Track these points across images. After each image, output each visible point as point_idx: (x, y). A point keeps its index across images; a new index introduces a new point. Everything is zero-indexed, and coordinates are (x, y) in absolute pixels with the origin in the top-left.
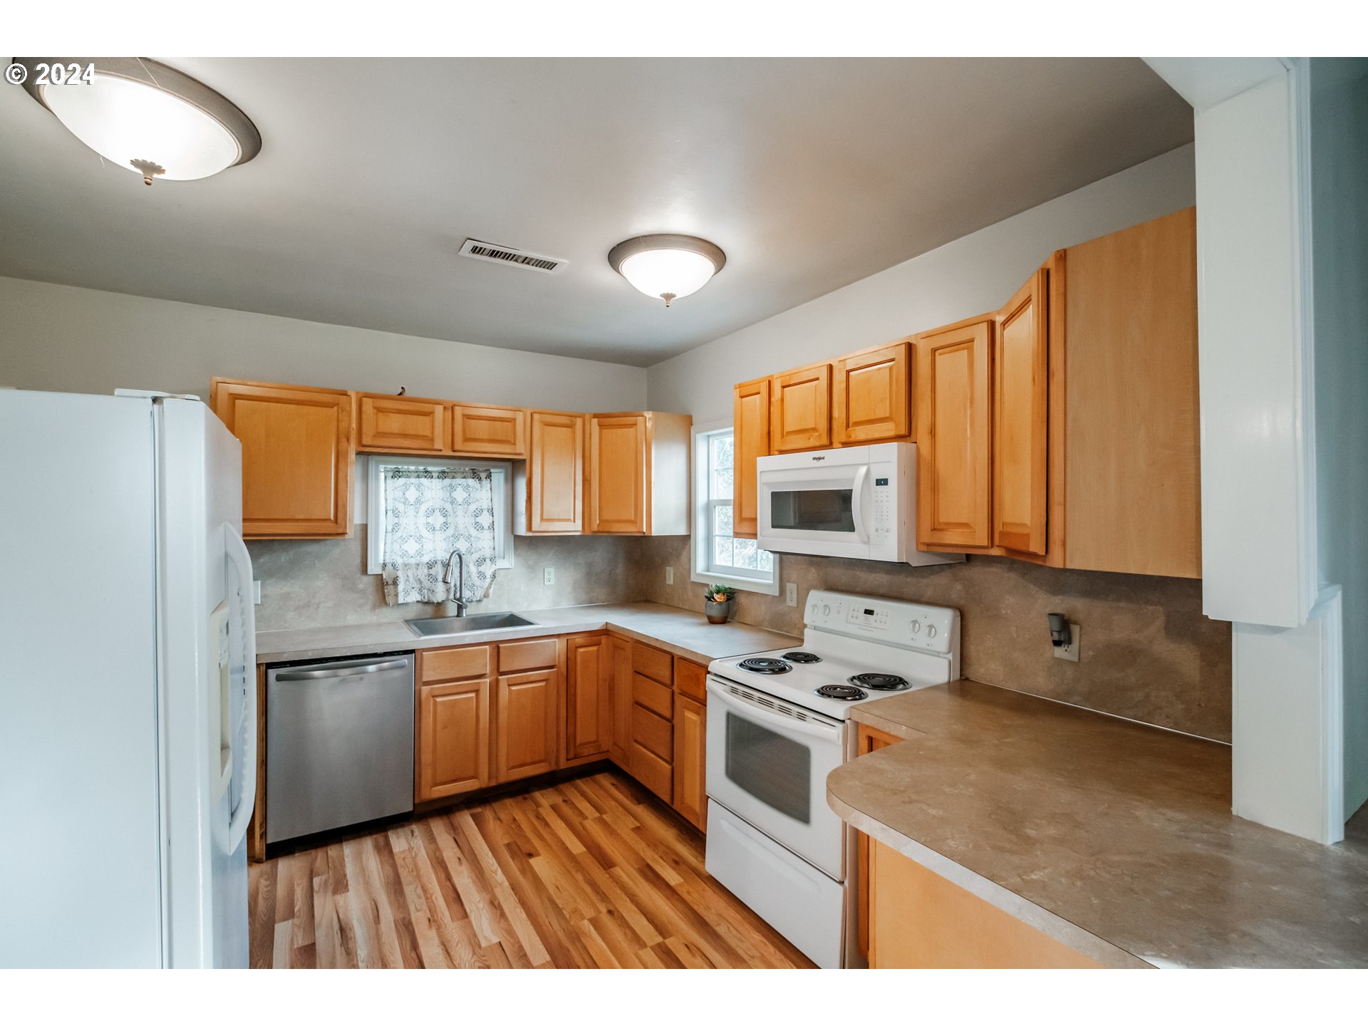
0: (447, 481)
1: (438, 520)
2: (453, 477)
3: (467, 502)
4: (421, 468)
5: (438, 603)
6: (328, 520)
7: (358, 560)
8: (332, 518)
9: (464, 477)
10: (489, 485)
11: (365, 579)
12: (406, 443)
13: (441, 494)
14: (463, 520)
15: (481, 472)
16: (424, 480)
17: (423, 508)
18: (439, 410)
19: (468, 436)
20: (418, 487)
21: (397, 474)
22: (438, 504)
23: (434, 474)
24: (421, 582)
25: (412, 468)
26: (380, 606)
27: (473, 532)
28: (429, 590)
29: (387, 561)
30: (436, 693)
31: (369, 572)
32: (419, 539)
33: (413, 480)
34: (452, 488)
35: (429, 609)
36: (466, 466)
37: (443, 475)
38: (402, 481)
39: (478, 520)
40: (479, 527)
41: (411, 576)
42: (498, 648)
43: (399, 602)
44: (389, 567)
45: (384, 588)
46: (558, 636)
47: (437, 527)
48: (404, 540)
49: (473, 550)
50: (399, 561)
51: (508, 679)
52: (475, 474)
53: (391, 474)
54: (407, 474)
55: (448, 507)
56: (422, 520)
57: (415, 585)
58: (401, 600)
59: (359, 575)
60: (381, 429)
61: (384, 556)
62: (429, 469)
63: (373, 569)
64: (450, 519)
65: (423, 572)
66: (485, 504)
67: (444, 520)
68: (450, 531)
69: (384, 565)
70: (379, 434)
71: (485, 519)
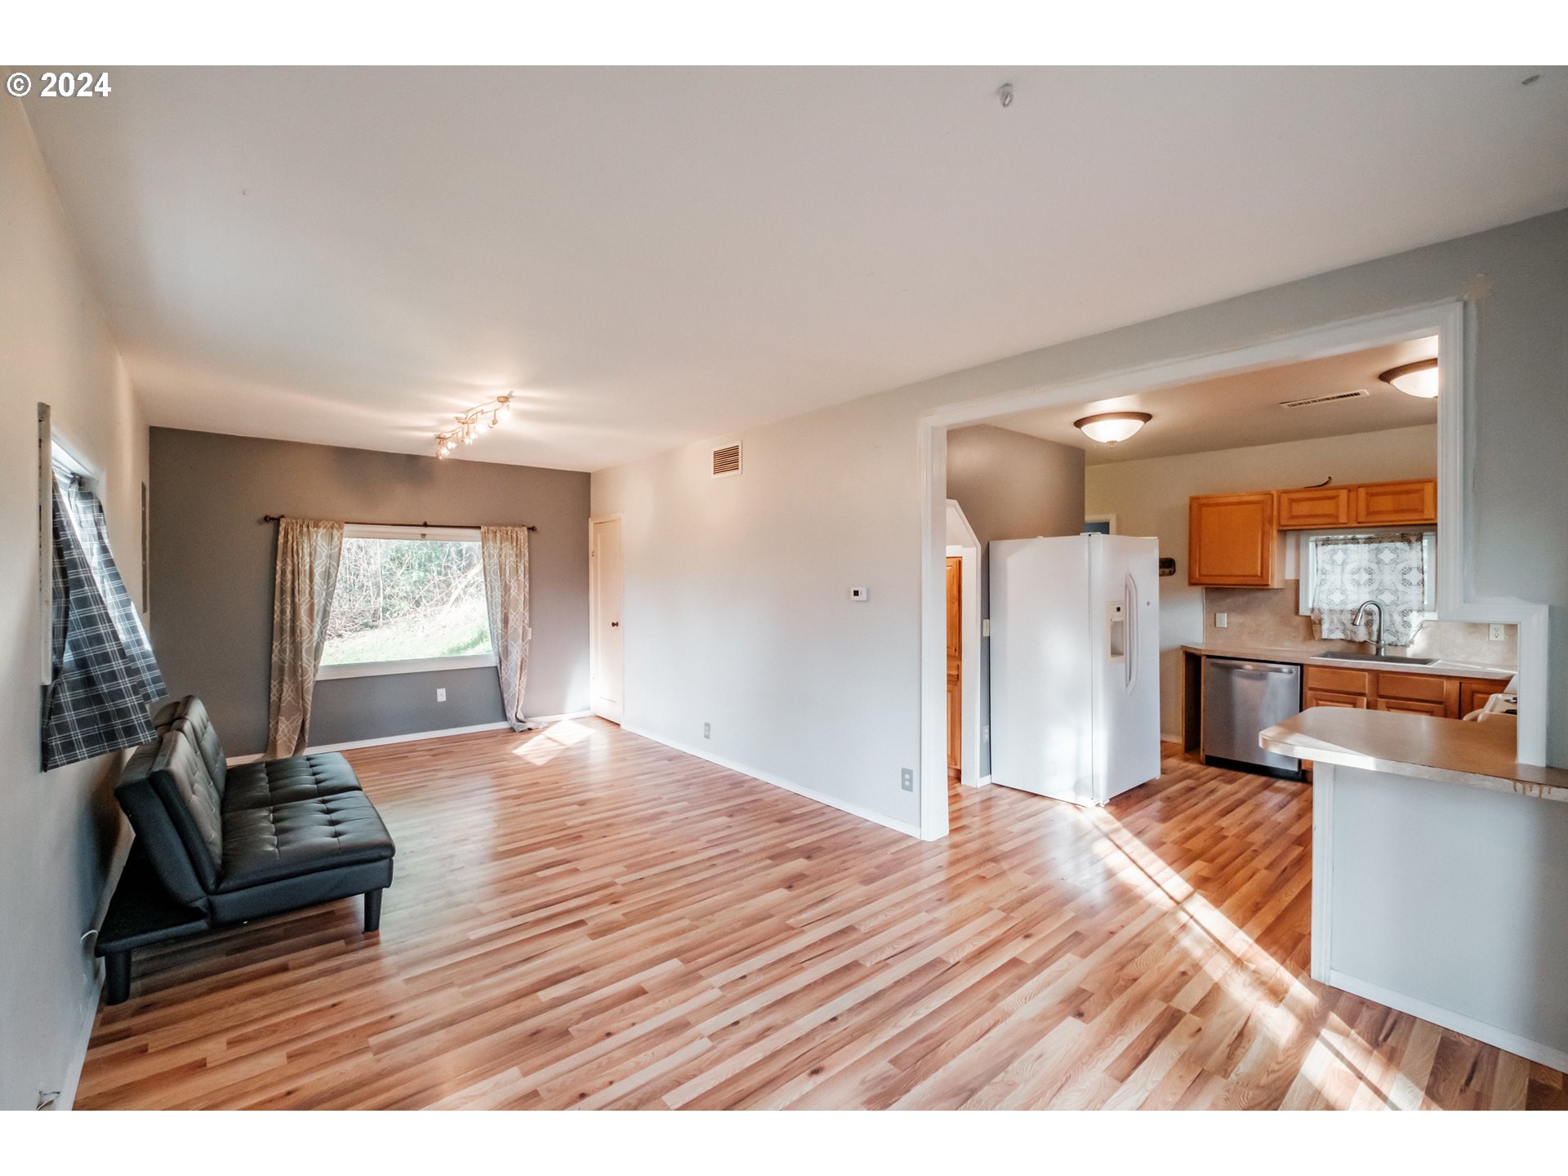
0: (1374, 546)
1: (1365, 577)
2: (1380, 542)
3: (1395, 562)
4: (1350, 536)
5: (1359, 643)
6: (1256, 576)
7: (1292, 605)
8: (1259, 574)
9: (1392, 541)
10: (1419, 547)
11: (1298, 619)
12: (1315, 521)
13: (1366, 556)
14: (1389, 577)
15: (1411, 535)
16: (1351, 546)
17: (1349, 568)
18: (1343, 494)
19: (1371, 510)
20: (1345, 552)
21: (1326, 542)
22: (1365, 564)
23: (1360, 541)
24: (1344, 625)
25: (1342, 537)
26: (1310, 639)
27: (1401, 587)
28: (1352, 631)
29: (1315, 606)
30: (1319, 697)
31: (1301, 613)
32: (1343, 592)
33: (1340, 546)
34: (1379, 551)
35: (1353, 647)
36: (1396, 532)
37: (1369, 541)
38: (1330, 547)
39: (1405, 577)
40: (1409, 584)
41: (1336, 621)
42: (1378, 677)
43: (1323, 637)
44: (1316, 611)
45: (1311, 626)
46: (1449, 678)
47: (1362, 582)
48: (1331, 592)
49: (1400, 603)
50: (1325, 607)
51: (1387, 703)
52: (1404, 538)
53: (1321, 543)
54: (1336, 542)
55: (1374, 566)
56: (1348, 577)
57: (1339, 626)
58: (1325, 636)
59: (1293, 615)
60: (1294, 513)
61: (1313, 603)
62: (1358, 536)
63: (1304, 611)
64: (1374, 576)
65: (1347, 618)
66: (1415, 563)
67: (1369, 577)
68: (1375, 586)
69: (1313, 610)
70: (1292, 517)
71: (1414, 576)
